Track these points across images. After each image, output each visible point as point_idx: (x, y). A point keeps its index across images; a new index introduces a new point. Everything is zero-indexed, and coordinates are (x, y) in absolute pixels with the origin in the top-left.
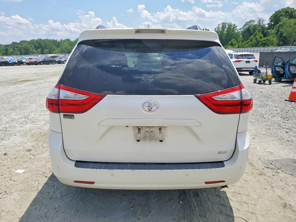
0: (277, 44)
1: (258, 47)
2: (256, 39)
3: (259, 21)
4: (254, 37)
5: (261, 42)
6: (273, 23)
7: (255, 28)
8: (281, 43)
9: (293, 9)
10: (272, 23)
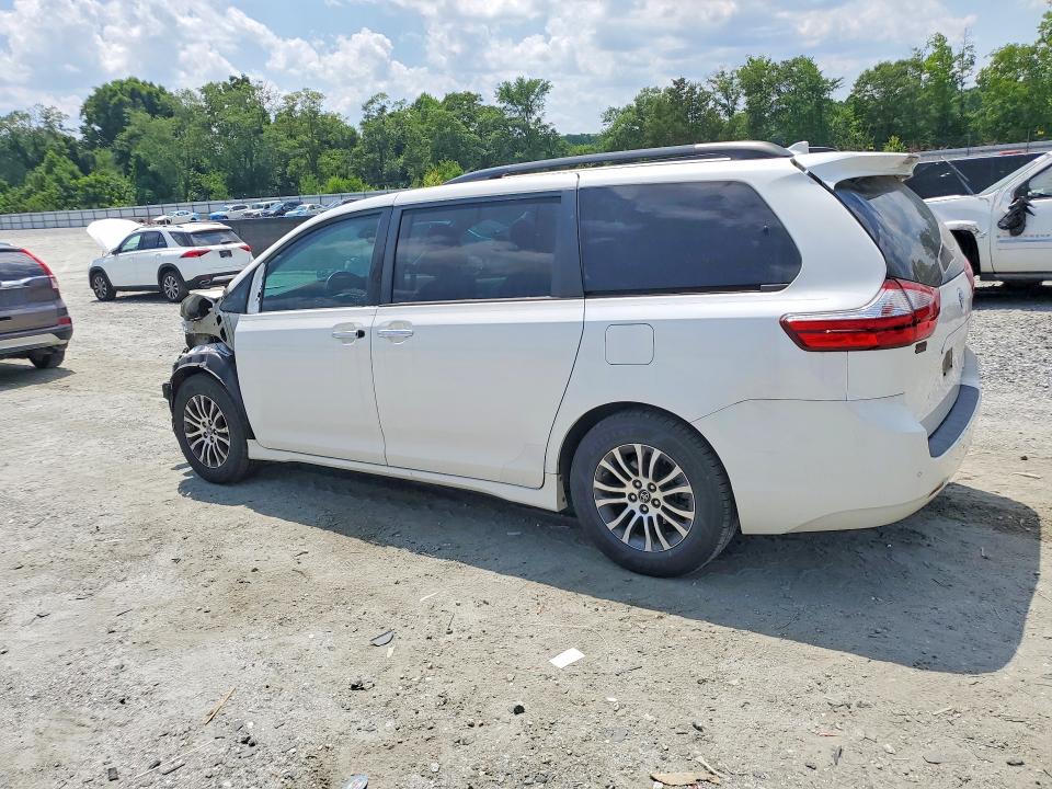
0: (136, 196)
1: (73, 206)
2: (59, 180)
3: (47, 118)
4: (49, 171)
5: (80, 192)
6: (97, 128)
7: (37, 140)
8: (148, 192)
9: (151, 85)
10: (93, 129)
